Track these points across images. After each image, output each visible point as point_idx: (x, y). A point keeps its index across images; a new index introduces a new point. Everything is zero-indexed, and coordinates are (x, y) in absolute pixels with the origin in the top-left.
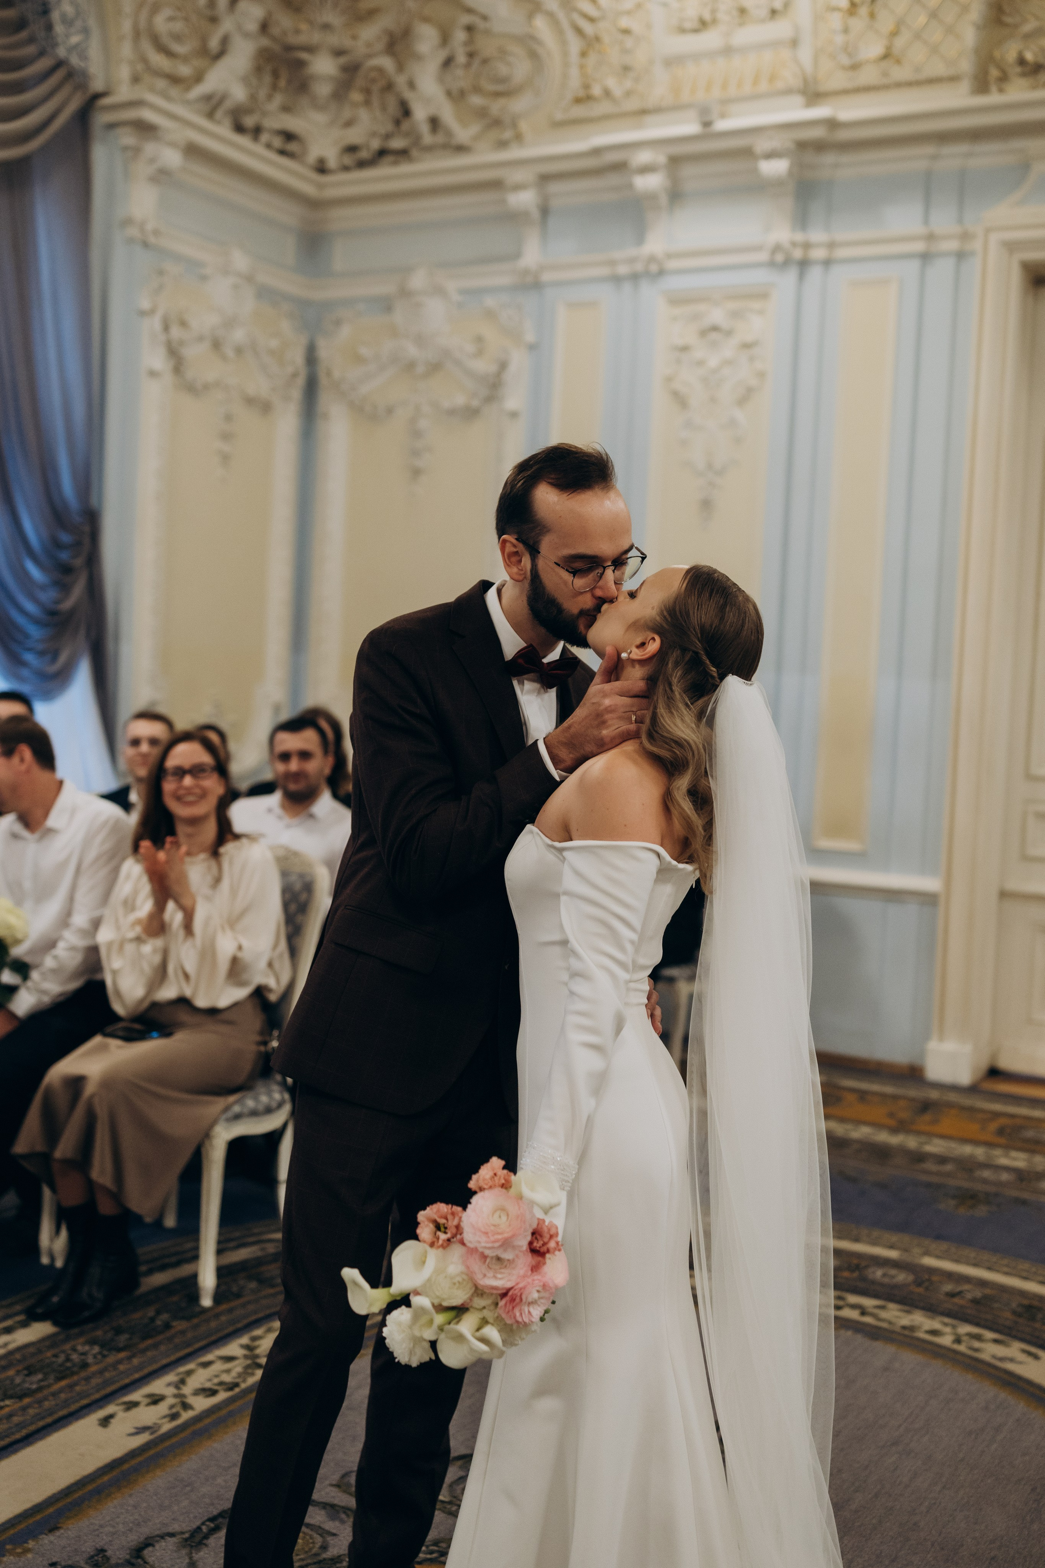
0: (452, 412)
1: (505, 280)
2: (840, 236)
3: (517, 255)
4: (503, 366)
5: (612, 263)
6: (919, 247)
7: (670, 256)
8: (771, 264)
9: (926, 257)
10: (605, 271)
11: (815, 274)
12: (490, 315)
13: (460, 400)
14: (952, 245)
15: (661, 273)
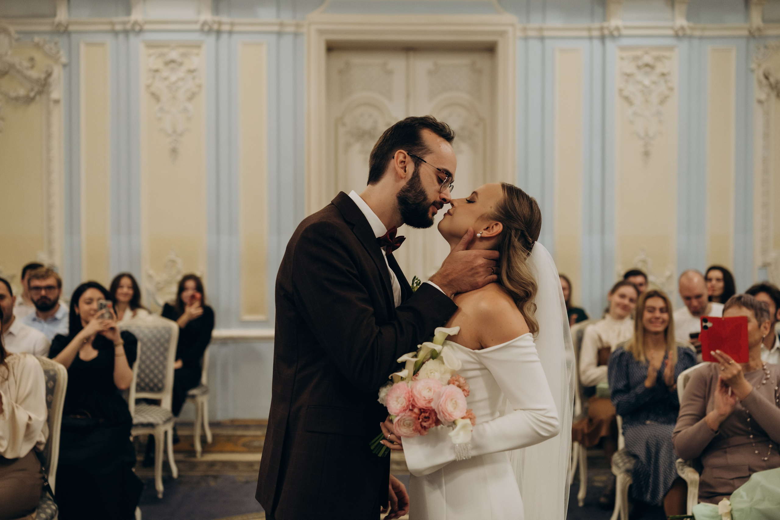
0: (17, 99)
1: (47, 28)
2: (237, 20)
3: (54, 15)
4: (49, 75)
5: (112, 24)
6: (276, 28)
7: (146, 22)
8: (202, 31)
9: (279, 34)
10: (108, 27)
11: (224, 38)
12: (37, 46)
13: (22, 92)
14: (291, 29)
15: (141, 31)
